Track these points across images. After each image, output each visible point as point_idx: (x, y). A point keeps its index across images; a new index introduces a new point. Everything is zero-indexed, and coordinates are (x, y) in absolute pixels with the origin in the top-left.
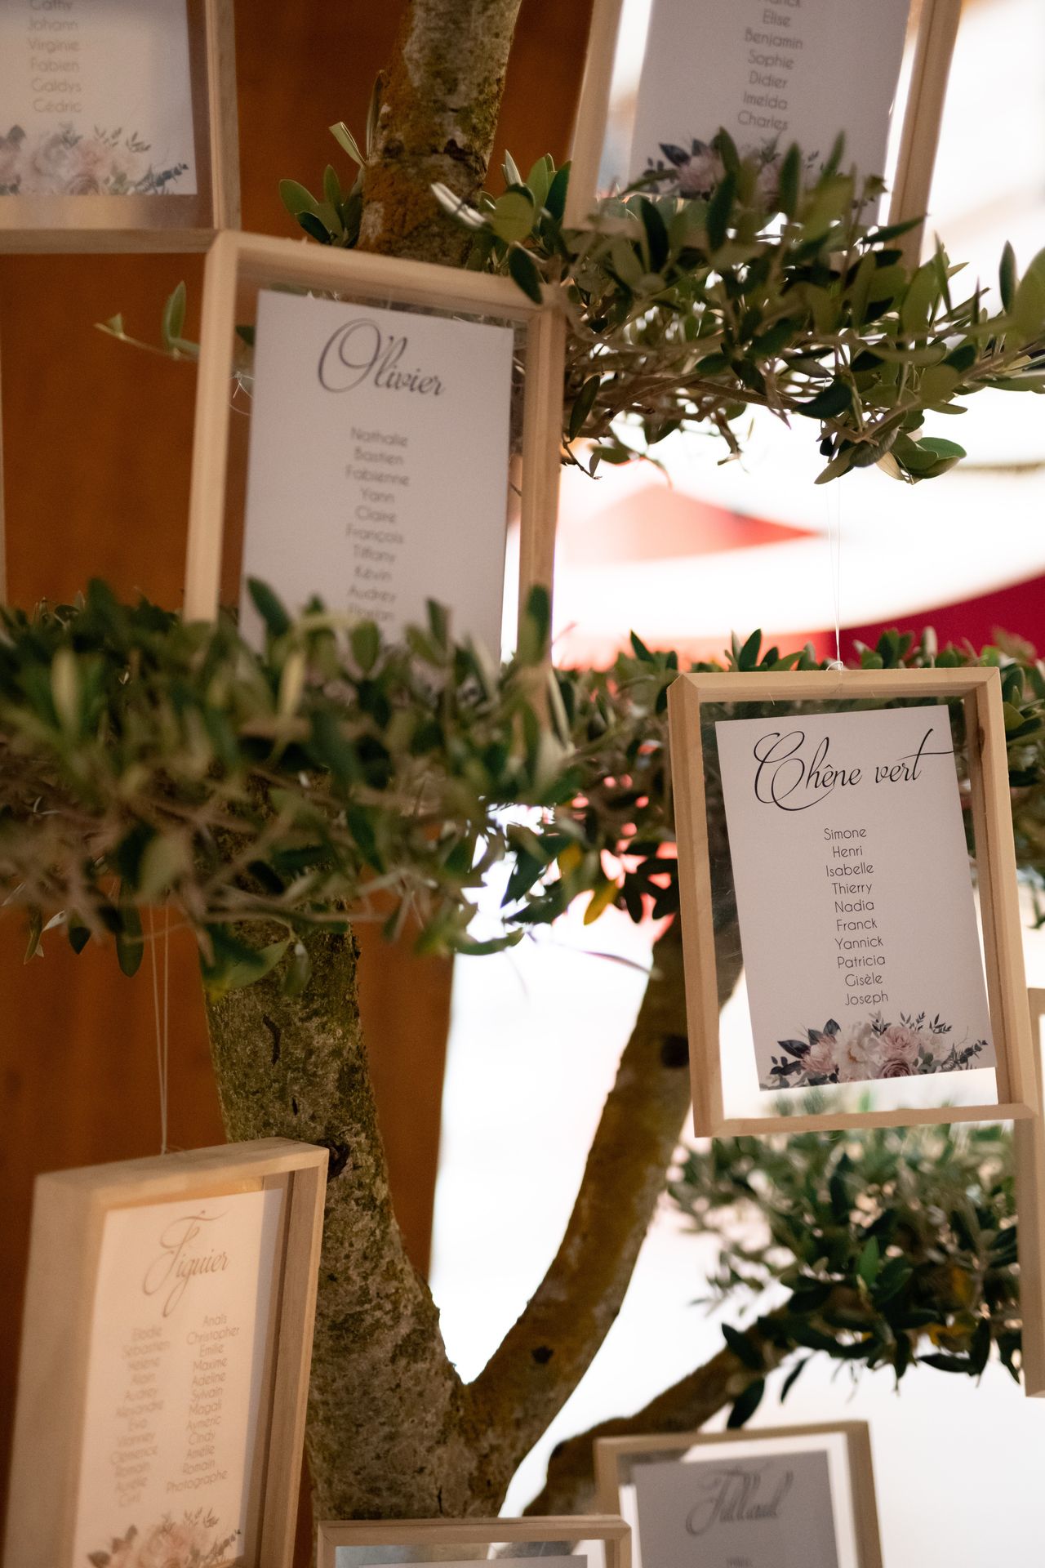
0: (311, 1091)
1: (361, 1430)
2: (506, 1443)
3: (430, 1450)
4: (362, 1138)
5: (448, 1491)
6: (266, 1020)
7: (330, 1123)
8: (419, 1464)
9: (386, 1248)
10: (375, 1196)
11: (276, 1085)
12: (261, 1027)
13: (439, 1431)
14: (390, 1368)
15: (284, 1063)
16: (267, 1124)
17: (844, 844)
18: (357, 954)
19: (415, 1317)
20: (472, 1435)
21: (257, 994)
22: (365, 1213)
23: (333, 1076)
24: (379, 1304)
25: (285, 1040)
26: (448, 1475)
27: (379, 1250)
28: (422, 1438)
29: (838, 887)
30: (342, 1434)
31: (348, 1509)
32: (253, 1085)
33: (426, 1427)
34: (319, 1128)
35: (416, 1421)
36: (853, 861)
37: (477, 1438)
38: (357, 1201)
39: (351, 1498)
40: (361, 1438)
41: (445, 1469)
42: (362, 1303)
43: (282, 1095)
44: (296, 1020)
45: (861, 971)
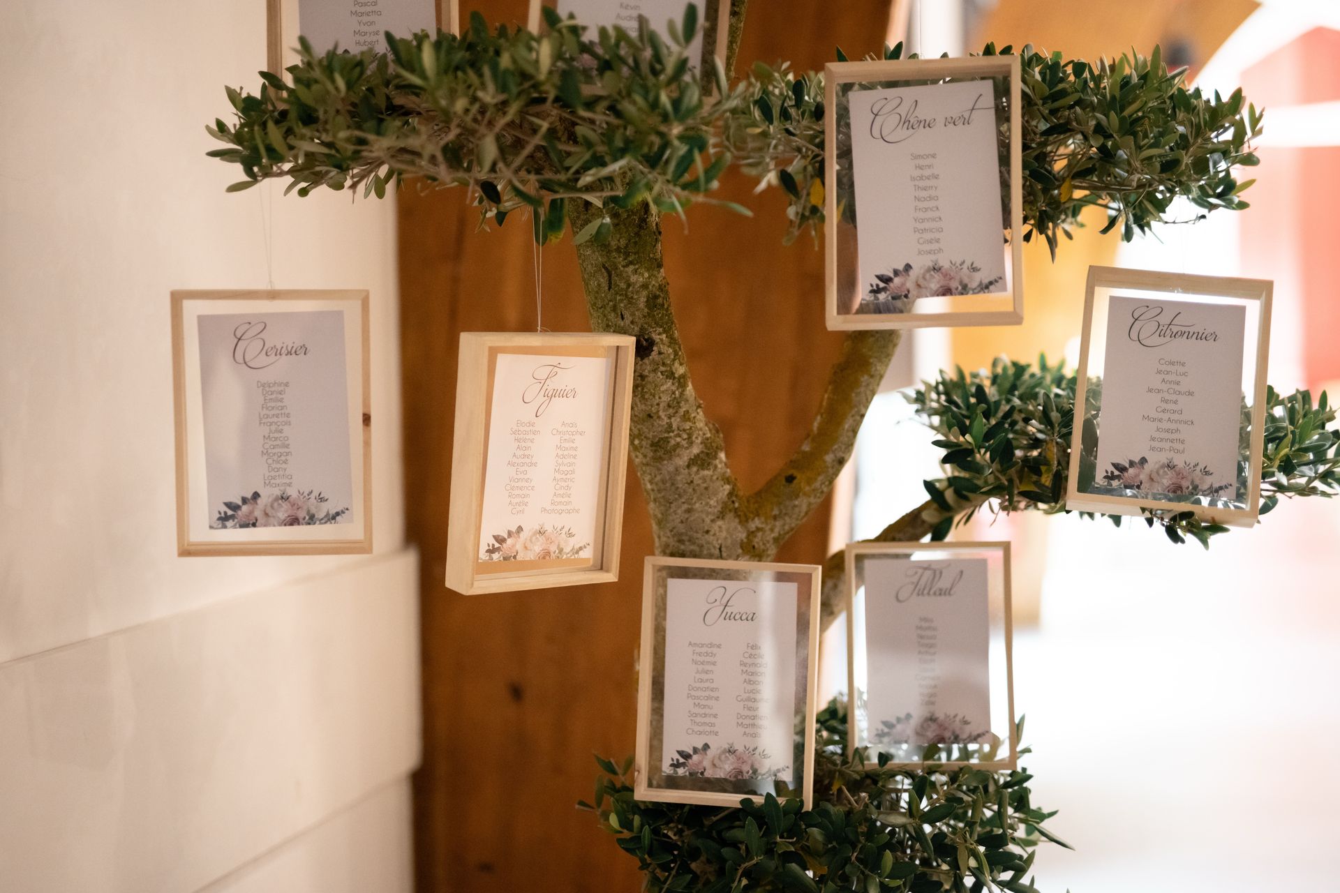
0: (630, 307)
1: (672, 505)
2: (768, 528)
3: (713, 521)
4: (664, 336)
5: (727, 547)
6: (604, 266)
7: (642, 326)
8: (706, 528)
9: (683, 402)
10: (674, 371)
11: (611, 303)
12: (601, 270)
13: (718, 511)
14: (686, 471)
15: (615, 291)
16: (608, 326)
17: (921, 162)
18: (660, 233)
19: (703, 445)
20: (743, 519)
21: (598, 251)
22: (668, 380)
23: (643, 299)
24: (679, 434)
25: (614, 278)
26: (726, 538)
27: (678, 403)
28: (708, 514)
29: (918, 188)
30: (662, 508)
31: (668, 551)
32: (600, 304)
33: (710, 507)
34: (636, 328)
35: (704, 503)
36: (927, 172)
37: (747, 521)
38: (662, 372)
39: (669, 546)
40: (672, 510)
41: (724, 534)
42: (669, 432)
43: (614, 309)
44: (620, 266)
45: (928, 236)
